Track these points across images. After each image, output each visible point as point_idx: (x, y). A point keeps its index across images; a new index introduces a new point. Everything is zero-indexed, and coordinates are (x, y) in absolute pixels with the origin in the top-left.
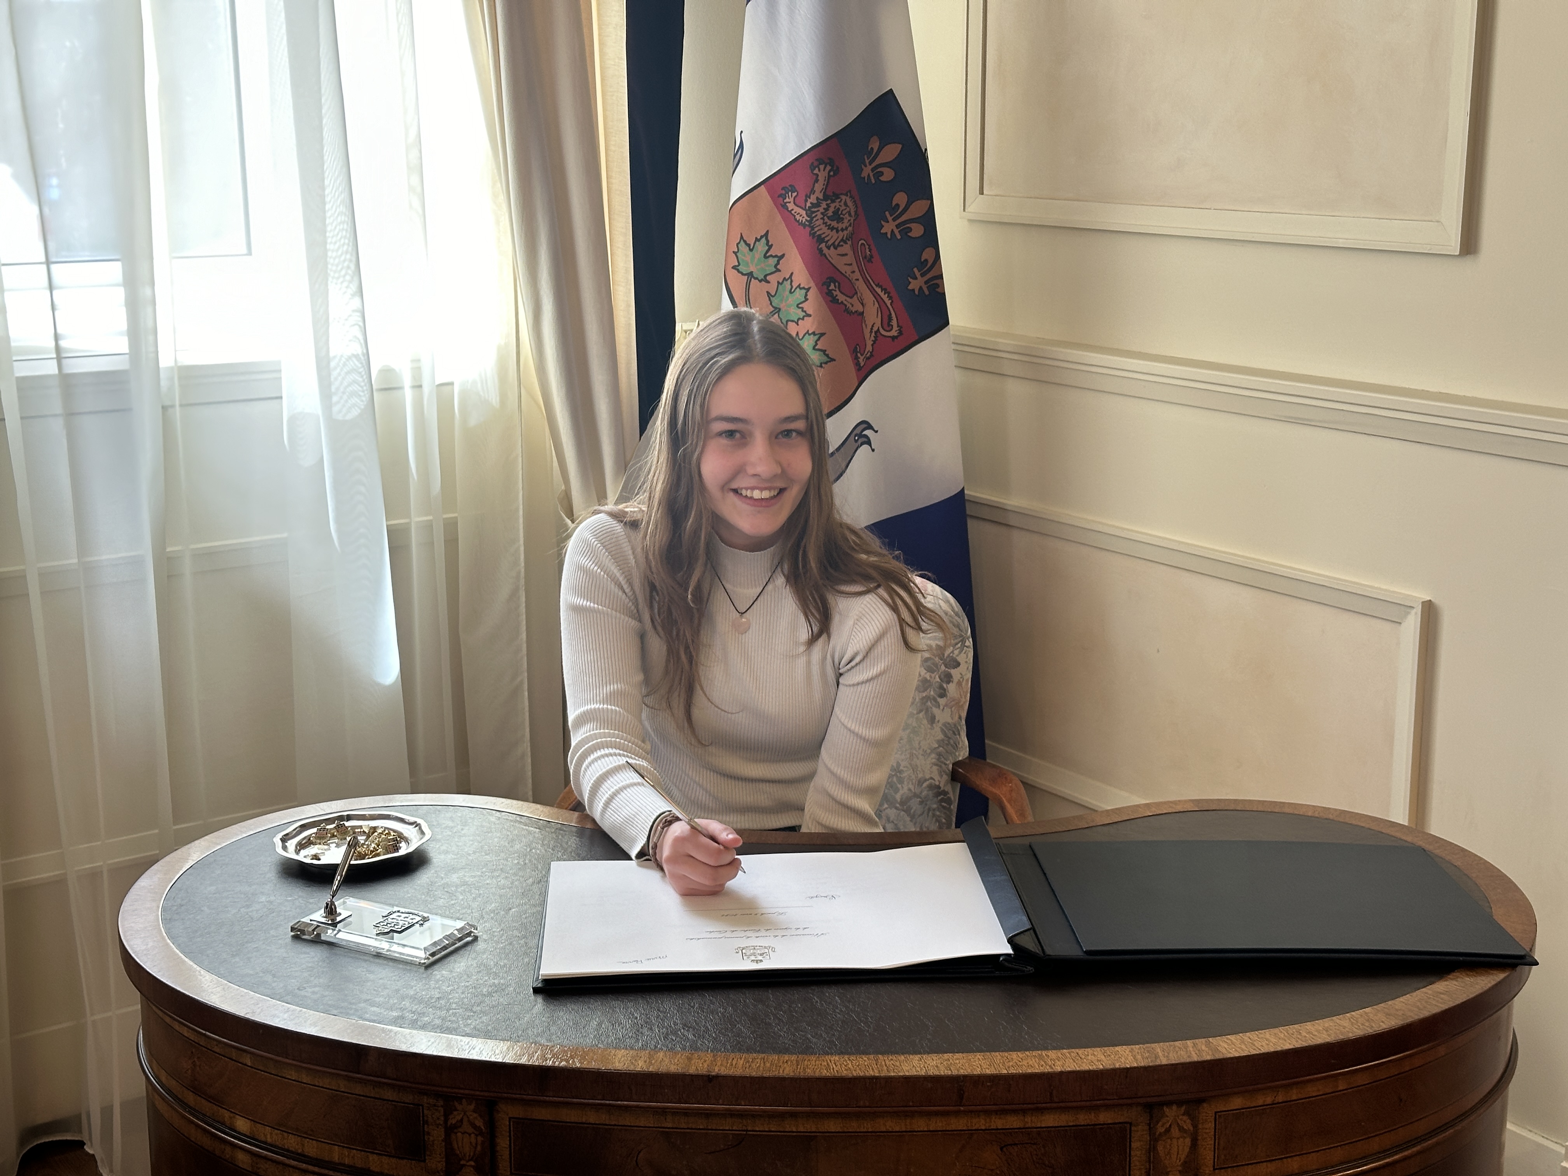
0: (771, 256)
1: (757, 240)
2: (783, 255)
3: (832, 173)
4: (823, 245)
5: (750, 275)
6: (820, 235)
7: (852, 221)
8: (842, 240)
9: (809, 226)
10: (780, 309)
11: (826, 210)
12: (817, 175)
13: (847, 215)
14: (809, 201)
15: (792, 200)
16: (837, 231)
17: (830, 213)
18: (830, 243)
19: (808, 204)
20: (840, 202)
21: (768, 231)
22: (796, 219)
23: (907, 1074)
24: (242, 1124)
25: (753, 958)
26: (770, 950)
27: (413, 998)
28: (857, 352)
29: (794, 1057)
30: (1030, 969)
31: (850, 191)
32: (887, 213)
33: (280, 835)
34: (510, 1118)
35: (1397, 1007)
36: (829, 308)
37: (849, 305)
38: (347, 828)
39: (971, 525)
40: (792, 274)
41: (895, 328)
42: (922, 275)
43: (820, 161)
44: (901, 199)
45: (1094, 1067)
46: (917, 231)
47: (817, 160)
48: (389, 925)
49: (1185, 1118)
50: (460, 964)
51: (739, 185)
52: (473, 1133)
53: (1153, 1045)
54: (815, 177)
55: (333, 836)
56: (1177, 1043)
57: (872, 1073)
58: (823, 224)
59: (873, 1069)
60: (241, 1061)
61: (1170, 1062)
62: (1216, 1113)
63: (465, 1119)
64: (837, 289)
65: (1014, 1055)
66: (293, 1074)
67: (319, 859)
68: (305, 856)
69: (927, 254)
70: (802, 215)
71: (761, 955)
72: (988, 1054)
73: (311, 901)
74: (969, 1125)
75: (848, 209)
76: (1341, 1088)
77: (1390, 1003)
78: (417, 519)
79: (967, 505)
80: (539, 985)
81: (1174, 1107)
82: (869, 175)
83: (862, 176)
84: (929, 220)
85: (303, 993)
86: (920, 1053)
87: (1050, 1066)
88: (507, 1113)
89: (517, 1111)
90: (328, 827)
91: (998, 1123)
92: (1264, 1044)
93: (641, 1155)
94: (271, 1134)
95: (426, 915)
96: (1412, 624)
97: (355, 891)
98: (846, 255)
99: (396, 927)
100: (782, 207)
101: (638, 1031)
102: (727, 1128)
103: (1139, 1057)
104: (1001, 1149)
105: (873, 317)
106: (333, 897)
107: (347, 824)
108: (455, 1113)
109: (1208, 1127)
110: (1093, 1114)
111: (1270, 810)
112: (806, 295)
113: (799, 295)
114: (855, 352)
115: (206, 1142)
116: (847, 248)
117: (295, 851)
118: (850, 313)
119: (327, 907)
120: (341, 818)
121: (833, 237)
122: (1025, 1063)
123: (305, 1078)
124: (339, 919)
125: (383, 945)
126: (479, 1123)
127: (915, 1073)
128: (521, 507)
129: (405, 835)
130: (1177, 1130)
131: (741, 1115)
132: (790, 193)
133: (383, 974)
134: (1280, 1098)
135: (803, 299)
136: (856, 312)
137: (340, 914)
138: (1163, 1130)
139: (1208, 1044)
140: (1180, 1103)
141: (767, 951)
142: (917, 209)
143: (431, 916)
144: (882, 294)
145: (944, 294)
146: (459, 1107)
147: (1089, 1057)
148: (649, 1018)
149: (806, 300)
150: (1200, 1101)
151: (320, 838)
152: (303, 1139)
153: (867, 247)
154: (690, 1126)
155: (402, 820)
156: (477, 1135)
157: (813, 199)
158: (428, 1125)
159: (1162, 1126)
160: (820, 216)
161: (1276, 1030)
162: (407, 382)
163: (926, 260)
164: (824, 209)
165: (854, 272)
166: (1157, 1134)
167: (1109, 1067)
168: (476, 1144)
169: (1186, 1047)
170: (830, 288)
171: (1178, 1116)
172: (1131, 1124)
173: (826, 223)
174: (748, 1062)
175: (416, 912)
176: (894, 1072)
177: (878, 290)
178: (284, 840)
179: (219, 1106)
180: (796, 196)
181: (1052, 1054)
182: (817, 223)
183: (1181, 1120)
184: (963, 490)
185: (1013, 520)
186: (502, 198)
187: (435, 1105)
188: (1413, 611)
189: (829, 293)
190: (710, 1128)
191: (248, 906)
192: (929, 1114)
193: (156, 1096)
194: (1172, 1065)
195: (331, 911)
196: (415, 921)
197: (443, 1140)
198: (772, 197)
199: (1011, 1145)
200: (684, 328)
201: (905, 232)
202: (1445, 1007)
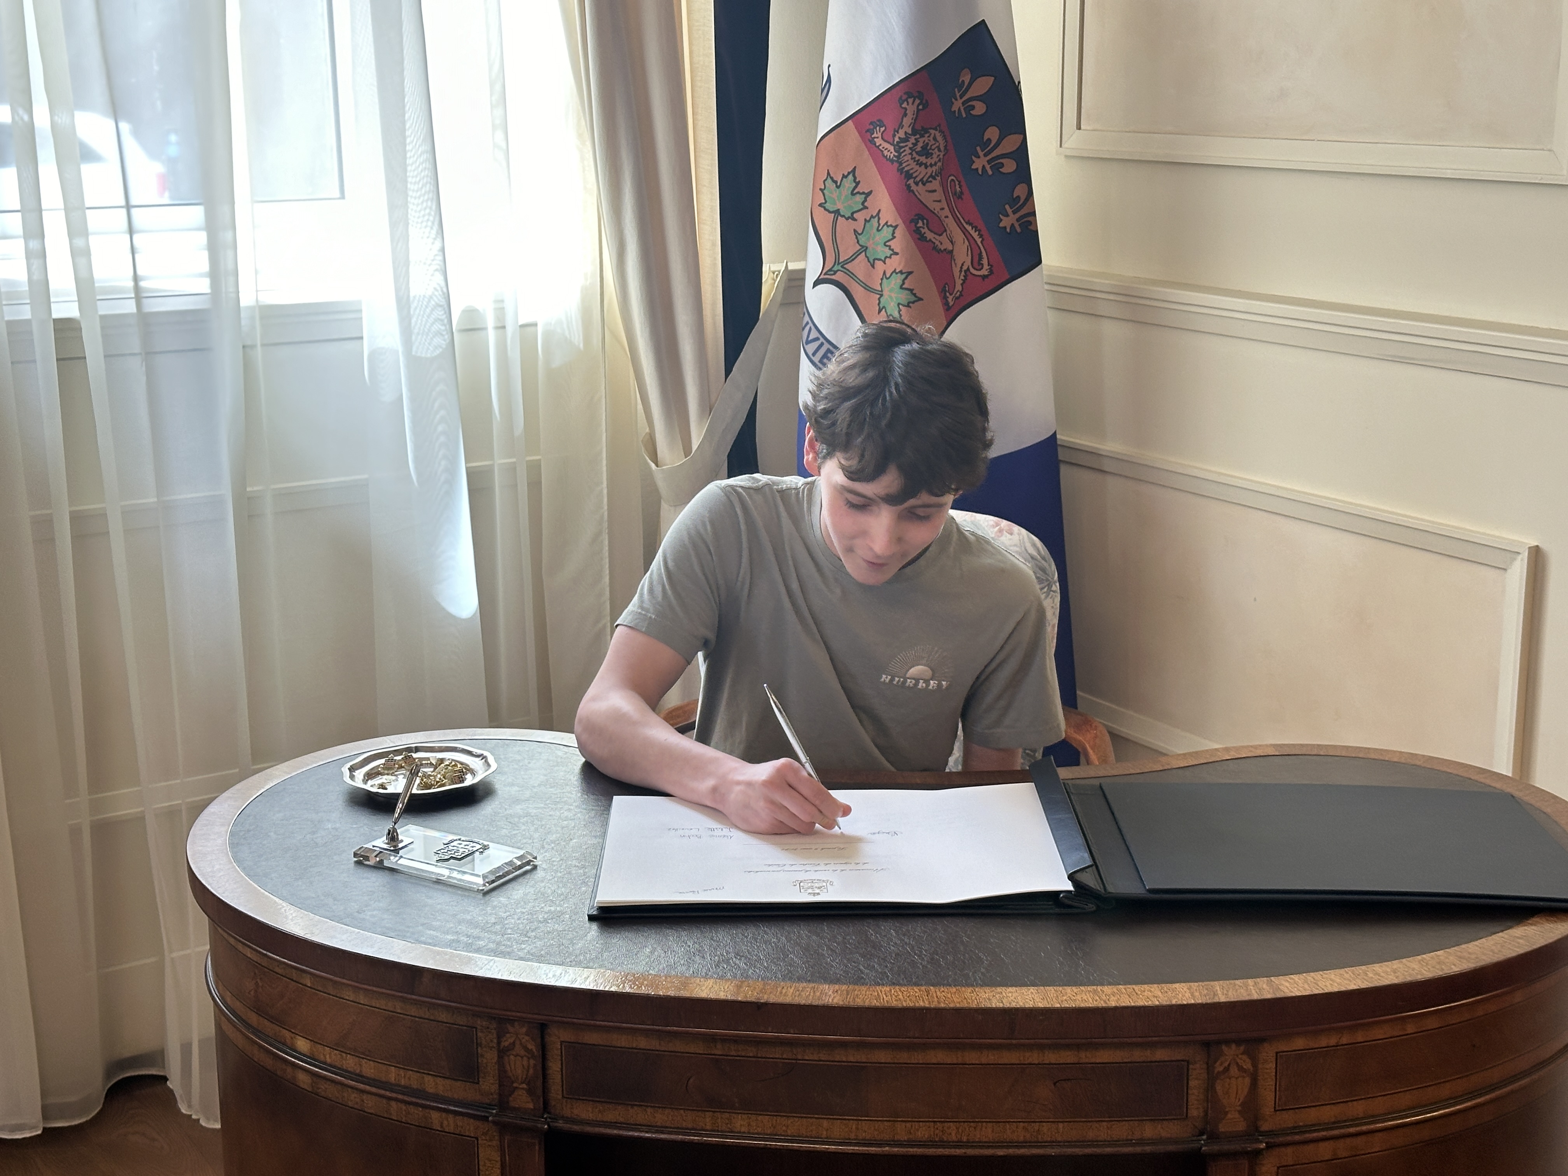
0: (858, 193)
1: (844, 177)
2: (871, 192)
3: (921, 107)
4: (911, 181)
5: (837, 212)
6: (908, 171)
7: (941, 156)
8: (931, 176)
9: (897, 161)
10: (867, 248)
11: (915, 145)
12: (906, 109)
13: (936, 150)
14: (897, 136)
15: (879, 135)
16: (926, 167)
17: (919, 149)
18: (918, 179)
19: (897, 139)
20: (929, 137)
21: (855, 167)
22: (883, 155)
23: (958, 1005)
24: (302, 1044)
25: (810, 891)
26: (828, 884)
27: (470, 923)
28: (945, 291)
29: (844, 987)
30: (1091, 907)
31: (939, 125)
32: (978, 148)
33: (348, 765)
34: (562, 1042)
35: (1470, 951)
36: (916, 245)
37: (937, 243)
38: (414, 759)
39: (1064, 470)
40: (879, 211)
41: (986, 267)
42: (1014, 212)
43: (909, 95)
44: (992, 133)
45: (1150, 1003)
46: (1009, 166)
47: (904, 94)
48: (449, 852)
49: (1244, 1057)
50: (518, 892)
51: (827, 120)
52: (525, 1056)
53: (1212, 983)
54: (903, 111)
55: (401, 767)
56: (1238, 982)
57: (922, 1004)
58: (912, 159)
59: (923, 1000)
60: (301, 981)
61: (1228, 1000)
62: (1277, 1053)
63: (518, 1042)
64: (925, 227)
65: (1068, 989)
66: (349, 995)
67: (386, 789)
68: (372, 786)
69: (1020, 191)
70: (890, 151)
71: (819, 888)
72: (1042, 988)
73: (376, 828)
74: (1022, 1058)
75: (937, 144)
76: (1410, 1031)
77: (1463, 946)
78: (500, 461)
79: (1060, 450)
80: (595, 913)
81: (1233, 1046)
82: (959, 109)
83: (953, 110)
84: (1021, 155)
85: (362, 916)
86: (972, 986)
87: (1105, 1002)
88: (558, 1037)
89: (567, 1035)
90: (395, 758)
91: (1051, 1057)
92: (1328, 984)
93: (691, 1080)
94: (330, 1054)
95: (486, 843)
96: (1519, 570)
97: (419, 820)
98: (935, 191)
99: (456, 854)
100: (870, 143)
101: (690, 959)
102: (777, 1056)
103: (1197, 994)
104: (1055, 1084)
105: (962, 256)
106: (395, 824)
107: (415, 755)
108: (508, 1035)
109: (1268, 1067)
110: (1149, 1051)
111: (1354, 756)
112: (894, 233)
113: (887, 232)
114: (943, 292)
115: (268, 1062)
116: (936, 184)
117: (363, 781)
118: (940, 251)
119: (389, 834)
120: (409, 750)
121: (922, 172)
122: (1079, 997)
123: (362, 999)
124: (400, 845)
125: (443, 871)
126: (531, 1046)
127: (966, 1005)
128: (604, 450)
129: (471, 767)
130: (1236, 1070)
131: (790, 1043)
132: (878, 128)
133: (440, 899)
134: (1345, 1040)
135: (891, 237)
136: (945, 250)
137: (402, 841)
138: (1221, 1069)
139: (1270, 983)
140: (1238, 1042)
141: (825, 884)
142: (1010, 144)
143: (491, 845)
144: (972, 232)
145: (1036, 232)
146: (511, 1029)
147: (1146, 994)
148: (702, 947)
149: (894, 237)
150: (1261, 1040)
151: (388, 769)
152: (361, 1060)
153: (957, 183)
154: (739, 1053)
155: (469, 753)
156: (529, 1058)
157: (901, 134)
158: (481, 1046)
159: (1221, 1065)
160: (908, 151)
161: (1342, 971)
162: (490, 322)
163: (1018, 197)
164: (913, 144)
165: (942, 209)
166: (1216, 1071)
167: (1165, 1003)
168: (528, 1067)
169: (1247, 986)
170: (918, 225)
171: (1237, 1056)
172: (1188, 1062)
173: (915, 158)
174: (798, 990)
175: (476, 840)
176: (945, 1003)
177: (969, 228)
178: (352, 769)
179: (281, 1027)
180: (883, 132)
181: (1107, 989)
182: (906, 158)
183: (1241, 1059)
184: (1055, 434)
185: (1108, 466)
186: (587, 135)
187: (488, 1028)
188: (1520, 557)
189: (917, 231)
190: (759, 1055)
191: (314, 833)
192: (980, 1047)
193: (223, 1018)
194: (1232, 1002)
195: (393, 837)
196: (475, 849)
197: (496, 1063)
198: (860, 133)
199: (1065, 1080)
200: (772, 269)
201: (997, 167)
202: (1521, 951)
